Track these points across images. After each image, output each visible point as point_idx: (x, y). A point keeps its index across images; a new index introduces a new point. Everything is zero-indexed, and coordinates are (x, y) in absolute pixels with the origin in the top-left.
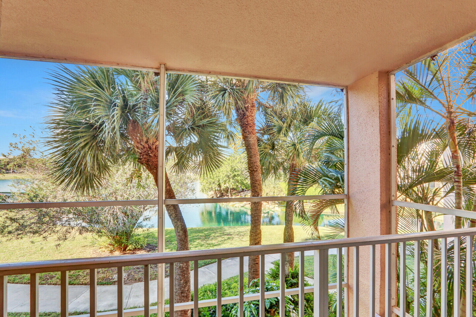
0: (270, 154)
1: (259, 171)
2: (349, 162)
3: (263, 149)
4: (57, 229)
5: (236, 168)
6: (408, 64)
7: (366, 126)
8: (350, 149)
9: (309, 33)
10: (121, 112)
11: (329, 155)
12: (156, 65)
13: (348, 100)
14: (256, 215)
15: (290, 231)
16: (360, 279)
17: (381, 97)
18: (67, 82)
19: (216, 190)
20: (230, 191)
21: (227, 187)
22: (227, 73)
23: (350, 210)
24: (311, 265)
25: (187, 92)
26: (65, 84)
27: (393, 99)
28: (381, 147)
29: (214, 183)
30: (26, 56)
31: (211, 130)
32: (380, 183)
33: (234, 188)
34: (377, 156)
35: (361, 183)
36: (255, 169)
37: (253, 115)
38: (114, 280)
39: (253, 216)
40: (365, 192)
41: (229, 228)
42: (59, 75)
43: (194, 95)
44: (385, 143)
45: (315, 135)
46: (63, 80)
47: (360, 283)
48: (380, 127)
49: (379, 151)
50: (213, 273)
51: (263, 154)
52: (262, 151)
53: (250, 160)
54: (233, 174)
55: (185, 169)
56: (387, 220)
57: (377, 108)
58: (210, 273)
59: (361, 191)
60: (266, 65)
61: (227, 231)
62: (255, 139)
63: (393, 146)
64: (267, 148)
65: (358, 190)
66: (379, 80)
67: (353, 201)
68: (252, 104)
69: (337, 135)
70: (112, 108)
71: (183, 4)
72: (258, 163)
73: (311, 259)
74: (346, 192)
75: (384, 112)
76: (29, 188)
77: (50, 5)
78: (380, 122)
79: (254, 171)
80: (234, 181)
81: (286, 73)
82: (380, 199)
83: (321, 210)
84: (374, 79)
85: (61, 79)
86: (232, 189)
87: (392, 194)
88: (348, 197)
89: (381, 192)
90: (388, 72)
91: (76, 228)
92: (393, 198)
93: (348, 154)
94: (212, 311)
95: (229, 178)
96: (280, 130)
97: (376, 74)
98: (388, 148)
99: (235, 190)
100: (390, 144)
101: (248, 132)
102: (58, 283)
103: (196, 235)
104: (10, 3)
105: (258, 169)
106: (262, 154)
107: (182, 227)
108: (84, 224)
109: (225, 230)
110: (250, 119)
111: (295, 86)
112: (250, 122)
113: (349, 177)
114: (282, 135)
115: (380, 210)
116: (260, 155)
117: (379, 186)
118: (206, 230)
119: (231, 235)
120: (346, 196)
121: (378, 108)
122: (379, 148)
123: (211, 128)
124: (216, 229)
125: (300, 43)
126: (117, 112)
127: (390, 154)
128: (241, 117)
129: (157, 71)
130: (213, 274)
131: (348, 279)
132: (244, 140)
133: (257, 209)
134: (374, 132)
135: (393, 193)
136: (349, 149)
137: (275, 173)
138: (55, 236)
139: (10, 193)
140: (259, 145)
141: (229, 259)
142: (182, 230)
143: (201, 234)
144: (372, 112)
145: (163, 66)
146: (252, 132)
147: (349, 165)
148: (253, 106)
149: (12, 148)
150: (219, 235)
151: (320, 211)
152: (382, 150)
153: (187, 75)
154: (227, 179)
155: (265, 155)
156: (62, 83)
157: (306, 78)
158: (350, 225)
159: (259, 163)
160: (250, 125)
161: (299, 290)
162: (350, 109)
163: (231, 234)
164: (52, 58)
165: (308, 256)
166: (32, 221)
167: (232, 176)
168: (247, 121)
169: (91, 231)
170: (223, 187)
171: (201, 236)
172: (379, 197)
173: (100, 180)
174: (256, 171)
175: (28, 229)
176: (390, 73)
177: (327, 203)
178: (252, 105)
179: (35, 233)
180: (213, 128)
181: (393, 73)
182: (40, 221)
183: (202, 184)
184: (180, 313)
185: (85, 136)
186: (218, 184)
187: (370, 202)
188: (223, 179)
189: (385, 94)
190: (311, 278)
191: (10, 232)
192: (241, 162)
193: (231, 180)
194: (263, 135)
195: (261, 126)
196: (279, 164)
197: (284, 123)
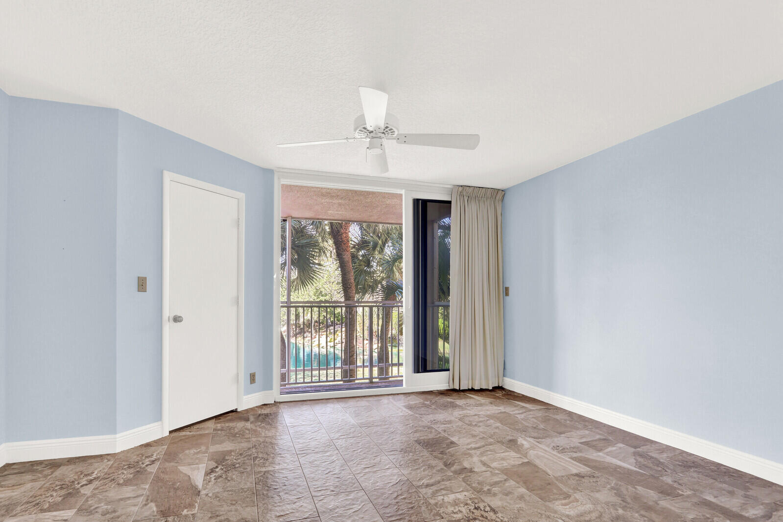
0: (365, 271)
1: (353, 288)
5: (322, 290)
33: (319, 320)
37: (347, 231)
52: (357, 268)
62: (349, 256)
64: (361, 265)
79: (348, 288)
86: (317, 322)
96: (375, 246)
101: (341, 249)
106: (357, 271)
110: (344, 236)
112: (345, 239)
114: (376, 252)
116: (354, 273)
128: (334, 233)
132: (337, 257)
137: (373, 291)
140: (354, 262)
146: (346, 248)
155: (360, 273)
159: (352, 280)
168: (341, 238)
174: (350, 288)
192: (330, 282)
194: (358, 250)
195: (357, 242)
196: (376, 282)
197: (379, 240)
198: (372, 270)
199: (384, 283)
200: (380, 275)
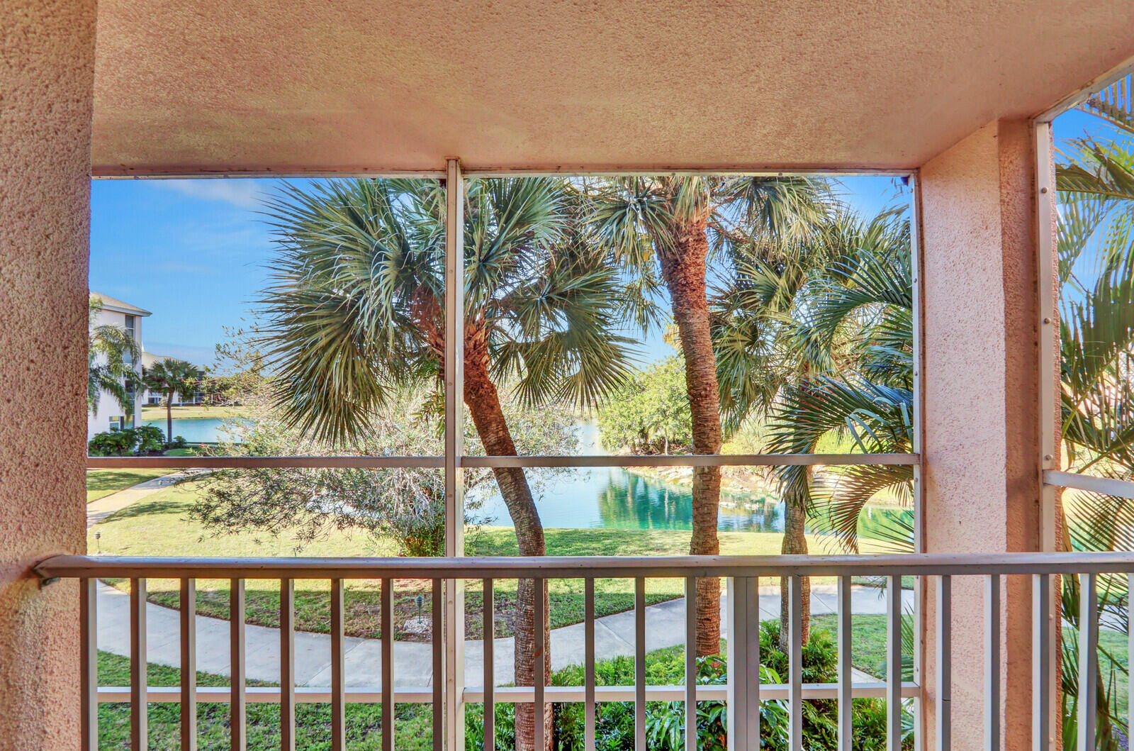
0: (746, 355)
1: (714, 397)
2: (924, 368)
3: (729, 344)
4: (297, 517)
6: (1085, 90)
7: (968, 270)
8: (928, 332)
9: (768, 44)
10: (396, 272)
11: (890, 350)
12: (438, 162)
13: (921, 204)
14: (704, 501)
15: (798, 546)
16: (955, 678)
17: (1006, 187)
18: (295, 216)
19: (634, 445)
20: (669, 447)
21: (663, 438)
22: (599, 165)
23: (928, 495)
24: (867, 637)
25: (537, 218)
26: (291, 221)
27: (1044, 191)
28: (1008, 326)
29: (630, 426)
30: (201, 170)
31: (593, 301)
32: (1004, 424)
33: (678, 440)
34: (996, 349)
35: (955, 423)
36: (703, 392)
37: (698, 261)
38: (407, 631)
39: (698, 505)
40: (966, 447)
41: (662, 534)
42: (280, 204)
43: (553, 224)
44: (1021, 314)
45: (840, 302)
46: (288, 213)
47: (952, 689)
48: (1005, 271)
49: (1003, 335)
50: (618, 636)
51: (728, 355)
52: (724, 348)
53: (690, 370)
54: (675, 408)
55: (544, 392)
56: (1027, 525)
57: (996, 220)
58: (610, 634)
59: (957, 444)
60: (684, 136)
61: (656, 541)
62: (705, 318)
63: (1046, 322)
64: (735, 341)
65: (948, 441)
66: (1001, 143)
67: (936, 472)
68: (698, 235)
69: (899, 299)
70: (375, 263)
71: (457, 20)
72: (710, 377)
73: (866, 623)
74: (917, 449)
75: (1018, 230)
76: (250, 433)
77: (214, 65)
78: (1004, 257)
79: (700, 395)
80: (677, 423)
81: (742, 150)
82: (1006, 466)
83: (864, 493)
84: (987, 141)
85: (285, 212)
86: (674, 442)
87: (1044, 454)
88: (923, 459)
89: (1008, 448)
90: (1029, 118)
91: (332, 516)
92: (1045, 465)
93: (924, 347)
94: (602, 720)
95: (665, 416)
96: (770, 293)
97: (994, 128)
98: (1031, 328)
99: (680, 444)
100: (1036, 315)
101: (686, 304)
102: (302, 627)
103: (584, 546)
104: (151, 73)
105: (710, 391)
106: (725, 355)
107: (529, 523)
108: (348, 509)
109: (651, 539)
110: (693, 271)
111: (801, 182)
112: (693, 279)
113: (927, 407)
114: (774, 308)
115: (1005, 496)
117: (1004, 430)
118: (607, 536)
119: (665, 550)
120: (916, 457)
121: (998, 218)
122: (1001, 328)
123: (591, 298)
124: (630, 535)
125: (752, 71)
126: (388, 272)
127: (1036, 344)
128: (669, 268)
129: (443, 176)
130: (617, 638)
131: (923, 677)
132: (679, 324)
133: (709, 489)
134: (988, 284)
135: (1046, 449)
136: (924, 334)
137: (765, 401)
138: (295, 530)
139: (217, 444)
140: (716, 335)
141: (657, 607)
142: (530, 529)
143: (594, 545)
144: (982, 231)
145: (452, 163)
146: (696, 302)
147: (924, 375)
148: (701, 240)
149: (220, 355)
150: (637, 548)
151: (862, 495)
152: (1011, 332)
153: (536, 179)
154: (661, 418)
155: (730, 359)
156: (287, 220)
157: (796, 158)
158: (929, 536)
159: (713, 377)
160: (692, 287)
161: (787, 690)
162: (926, 227)
163: (665, 547)
164: (245, 171)
165: (861, 615)
166: (255, 499)
167: (672, 411)
168: (685, 278)
169: (360, 524)
170: (653, 436)
171: (594, 549)
172: (1003, 461)
173: (366, 418)
174: (706, 396)
175: (247, 515)
176: (1035, 121)
177: (880, 476)
178: (696, 238)
179: (258, 522)
180: (595, 297)
181: (1047, 119)
182: (267, 502)
183: (603, 429)
184: (527, 715)
185: (327, 325)
186: (638, 429)
187: (979, 474)
188: (652, 418)
189: (1020, 181)
190: (863, 671)
191: (217, 520)
193: (670, 420)
194: (729, 308)
195: (726, 289)
196: (774, 381)
197: (780, 277)
198: (762, 352)
199: (791, 379)
200: (783, 362)
